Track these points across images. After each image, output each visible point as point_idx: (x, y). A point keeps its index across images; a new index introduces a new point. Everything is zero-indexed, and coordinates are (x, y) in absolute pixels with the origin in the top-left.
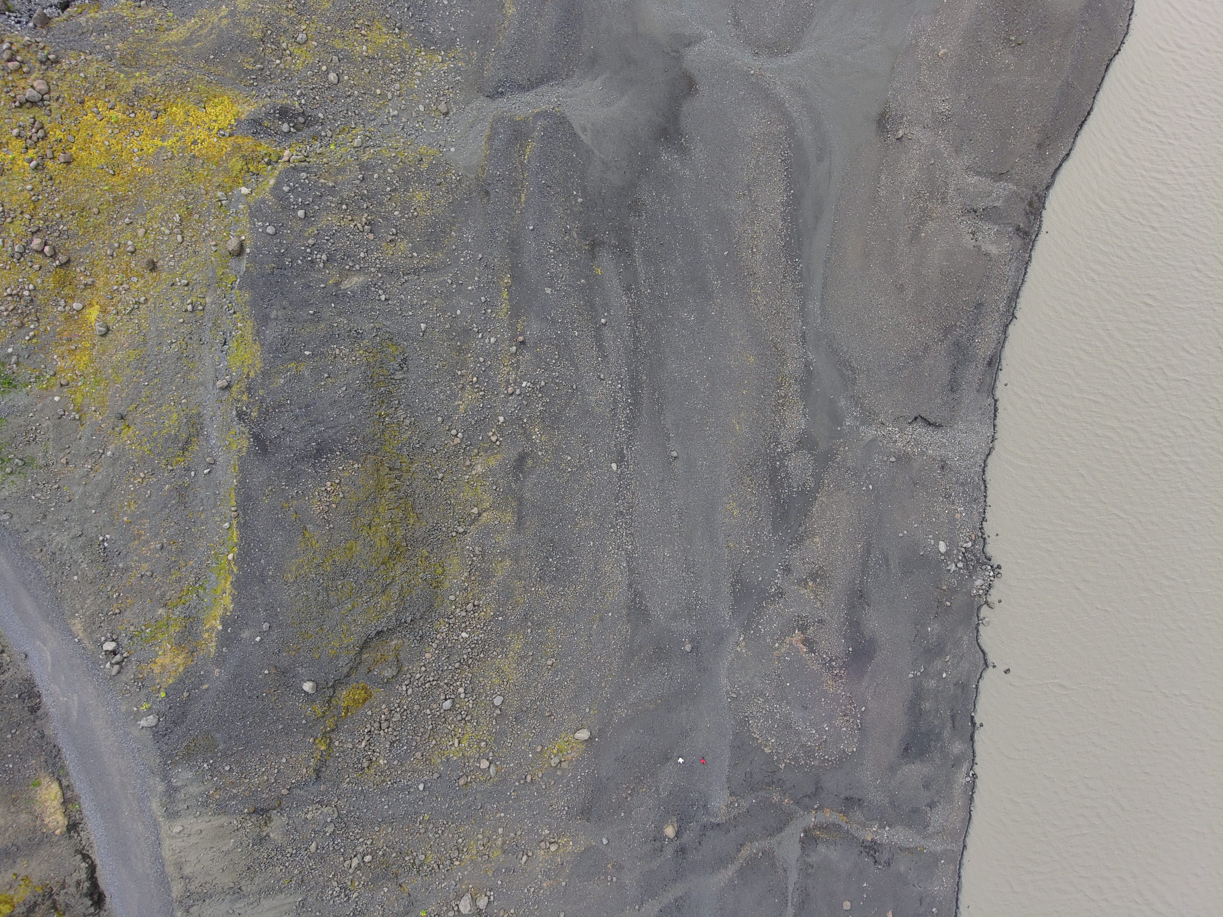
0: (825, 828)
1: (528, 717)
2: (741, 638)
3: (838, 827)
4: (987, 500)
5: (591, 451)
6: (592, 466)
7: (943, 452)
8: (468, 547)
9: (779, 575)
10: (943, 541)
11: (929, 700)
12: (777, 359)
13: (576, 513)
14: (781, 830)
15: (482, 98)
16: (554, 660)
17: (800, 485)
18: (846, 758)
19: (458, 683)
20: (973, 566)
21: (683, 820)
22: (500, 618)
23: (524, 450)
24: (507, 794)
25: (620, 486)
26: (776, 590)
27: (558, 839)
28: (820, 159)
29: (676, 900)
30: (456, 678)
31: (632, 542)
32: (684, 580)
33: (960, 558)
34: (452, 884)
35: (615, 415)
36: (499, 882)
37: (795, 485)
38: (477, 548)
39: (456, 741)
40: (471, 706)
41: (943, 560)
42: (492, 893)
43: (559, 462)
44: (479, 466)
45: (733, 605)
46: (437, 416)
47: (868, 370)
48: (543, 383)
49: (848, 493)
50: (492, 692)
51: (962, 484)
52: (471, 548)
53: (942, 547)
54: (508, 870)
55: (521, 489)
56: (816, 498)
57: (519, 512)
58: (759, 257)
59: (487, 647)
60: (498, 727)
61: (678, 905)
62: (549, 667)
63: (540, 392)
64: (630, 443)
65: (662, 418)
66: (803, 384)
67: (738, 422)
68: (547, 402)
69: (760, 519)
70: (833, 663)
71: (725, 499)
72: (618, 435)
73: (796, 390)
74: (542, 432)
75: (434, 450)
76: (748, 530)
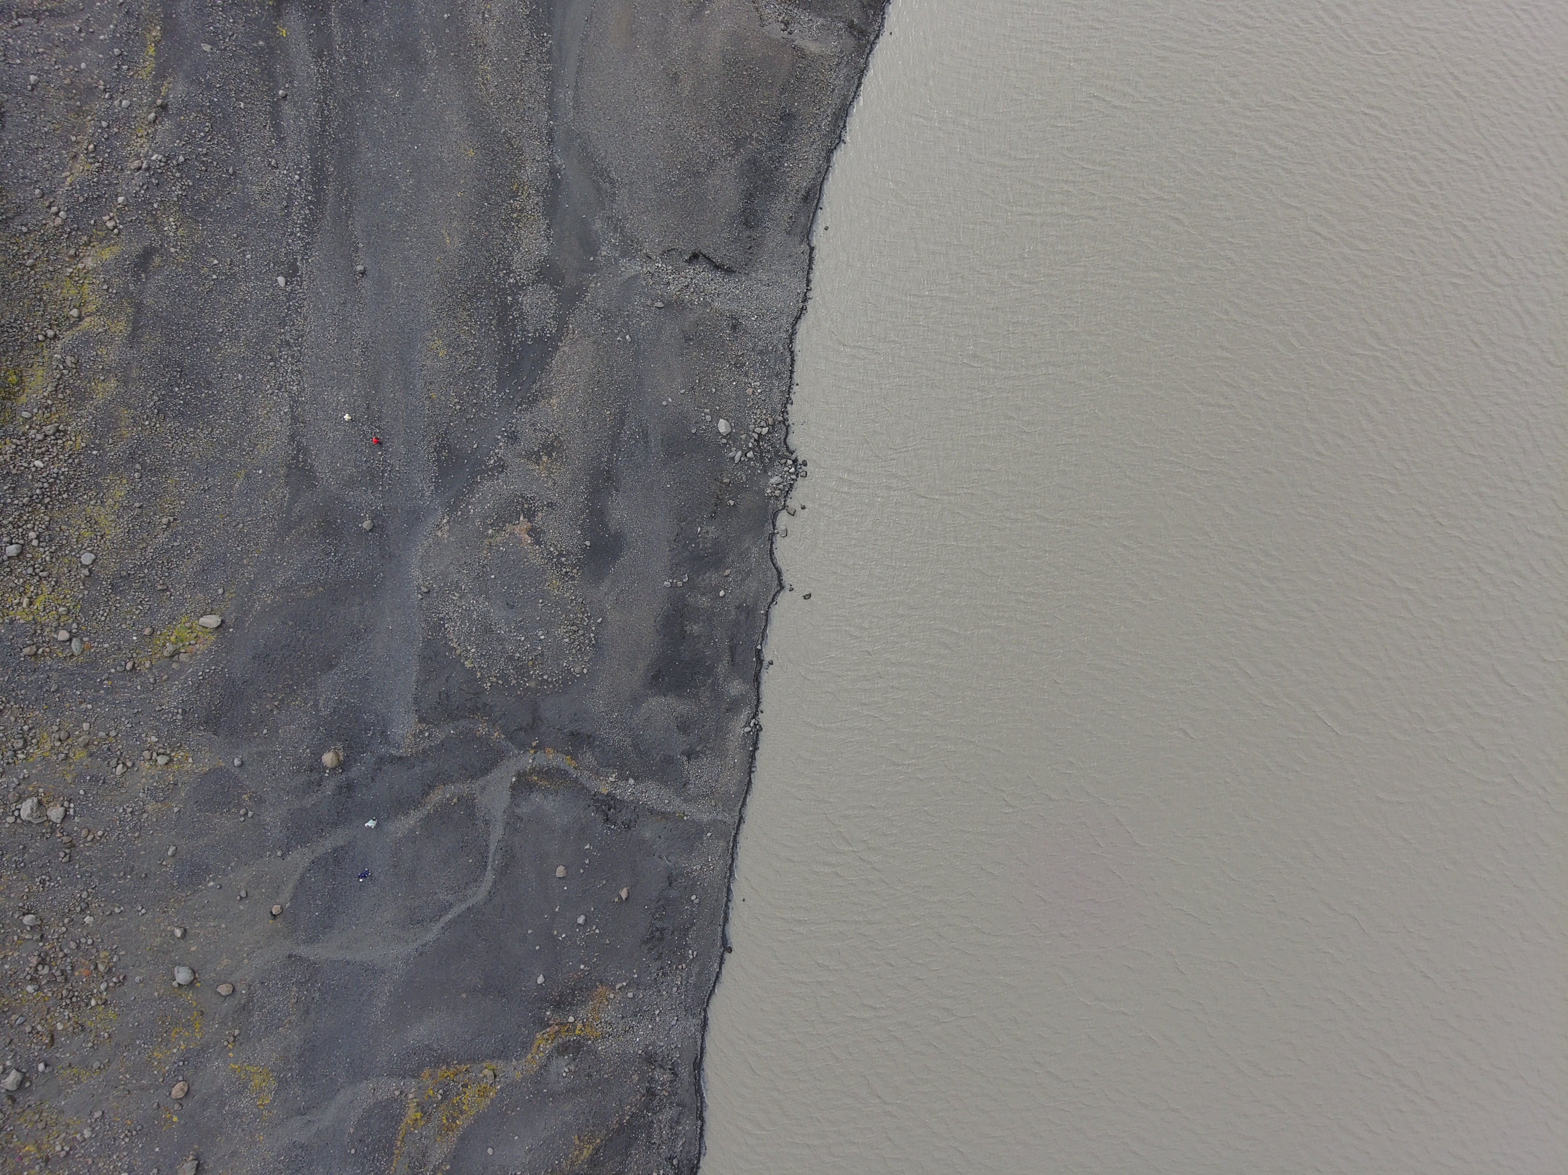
0: (547, 773)
1: (131, 587)
2: (445, 521)
3: (564, 774)
4: (795, 376)
5: (249, 256)
6: (248, 277)
7: (734, 306)
8: (56, 356)
9: (501, 444)
10: (727, 420)
11: (699, 623)
12: (511, 157)
13: (221, 335)
14: (486, 771)
16: (171, 519)
17: (537, 330)
18: (573, 682)
19: (29, 526)
20: (770, 459)
21: (352, 748)
22: (95, 452)
23: (151, 244)
24: (96, 682)
25: (288, 308)
26: (495, 462)
27: (172, 751)
29: (335, 850)
30: (25, 518)
31: (299, 381)
32: (365, 436)
33: (750, 445)
34: (13, 782)
35: (288, 215)
36: (82, 792)
37: (530, 328)
38: (68, 357)
39: (25, 601)
40: (48, 559)
41: (725, 444)
42: (72, 805)
43: (200, 265)
44: (90, 259)
45: (436, 477)
46: (35, 188)
47: (631, 184)
48: (181, 159)
49: (594, 342)
50: (80, 546)
51: (761, 353)
52: (59, 357)
53: (723, 426)
54: (95, 779)
55: (141, 293)
56: (557, 348)
57: (135, 322)
58: (492, 25)
59: (72, 486)
60: (86, 592)
61: (337, 857)
62: (164, 526)
63: (179, 170)
64: (307, 254)
65: (350, 222)
66: (548, 197)
67: (448, 234)
68: (188, 185)
69: (480, 368)
70: (563, 559)
71: (427, 334)
72: (290, 241)
73: (537, 204)
74: (178, 224)
75: (24, 229)
76: (459, 379)
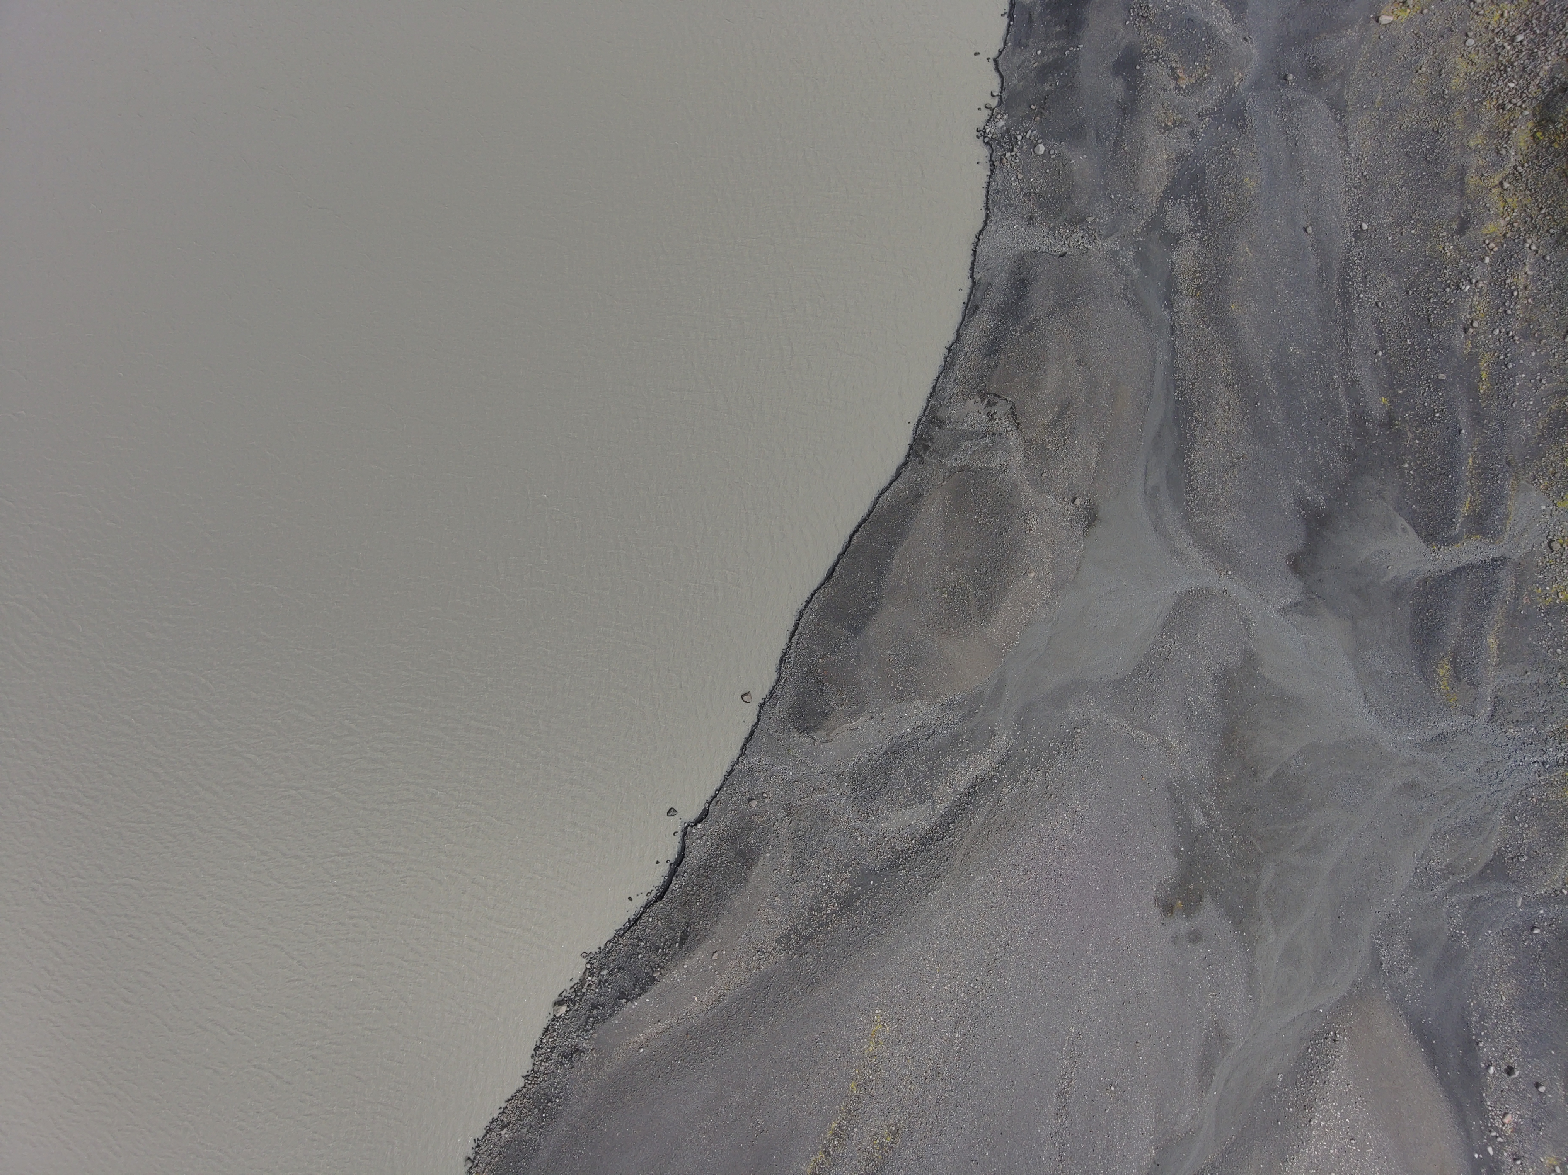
1: (1440, 32)
4: (986, 192)
5: (1390, 237)
6: (1389, 226)
7: (1031, 231)
8: (1513, 155)
9: (1201, 130)
10: (1039, 154)
11: (1057, 33)
12: (1203, 311)
13: (1403, 185)
15: (1515, 557)
17: (1179, 203)
20: (1004, 137)
23: (1460, 236)
25: (1358, 208)
26: (1205, 118)
28: (1156, 489)
35: (1365, 270)
37: (1183, 204)
41: (1039, 140)
43: (1423, 227)
44: (1502, 223)
46: (1550, 261)
47: (1112, 295)
48: (1448, 291)
49: (1137, 191)
50: (1477, 49)
51: (1011, 205)
53: (1041, 150)
55: (1462, 203)
56: (1164, 190)
57: (1462, 184)
58: (1222, 401)
64: (1348, 246)
65: (1319, 264)
66: (1174, 289)
67: (1247, 253)
68: (1440, 278)
69: (1219, 177)
70: (1155, 57)
71: (1257, 191)
72: (1361, 253)
73: (1181, 284)
74: (1443, 252)
75: (1552, 231)
76: (1233, 166)
